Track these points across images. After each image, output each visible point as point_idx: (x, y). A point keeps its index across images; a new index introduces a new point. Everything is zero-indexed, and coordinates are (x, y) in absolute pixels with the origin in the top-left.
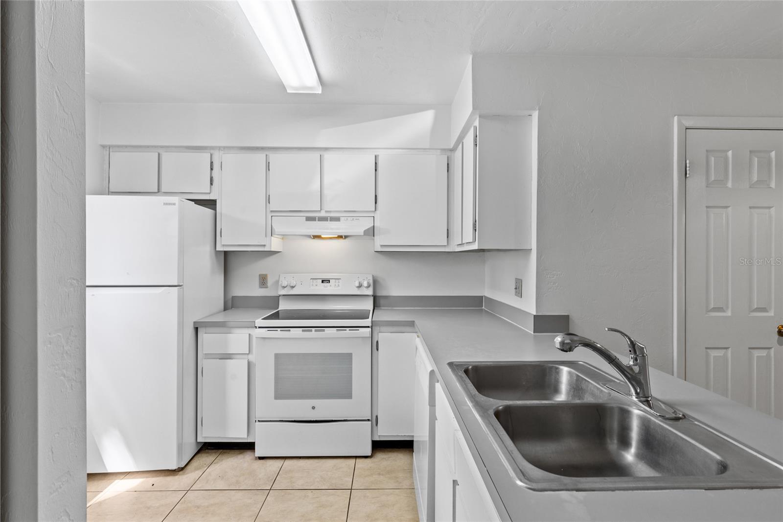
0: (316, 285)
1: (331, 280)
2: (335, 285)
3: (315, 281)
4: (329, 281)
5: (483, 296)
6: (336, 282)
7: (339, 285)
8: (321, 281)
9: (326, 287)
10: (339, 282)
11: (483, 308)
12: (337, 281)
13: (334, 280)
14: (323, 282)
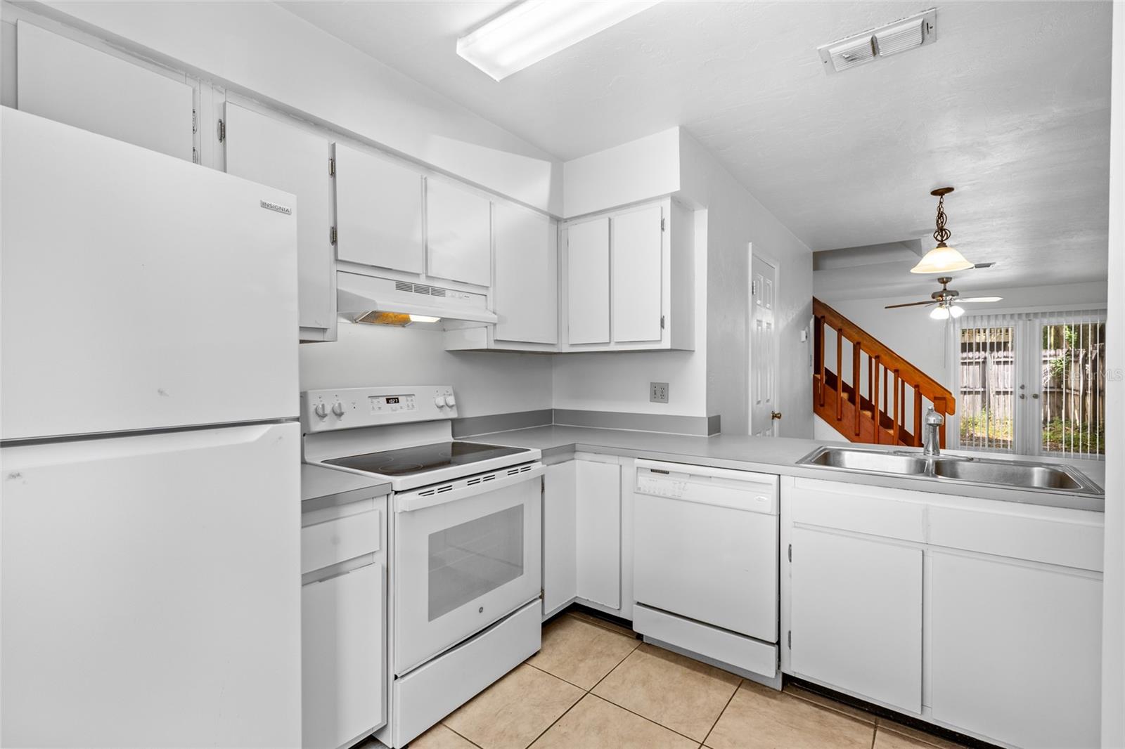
0: (380, 408)
1: (400, 398)
2: (408, 406)
3: (375, 401)
4: (397, 399)
5: (552, 410)
6: (407, 401)
7: (413, 406)
8: (384, 399)
9: (395, 410)
10: (412, 400)
11: (553, 424)
12: (409, 399)
13: (404, 397)
14: (388, 401)
